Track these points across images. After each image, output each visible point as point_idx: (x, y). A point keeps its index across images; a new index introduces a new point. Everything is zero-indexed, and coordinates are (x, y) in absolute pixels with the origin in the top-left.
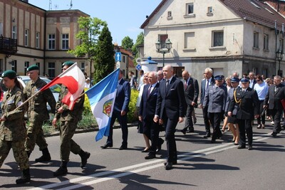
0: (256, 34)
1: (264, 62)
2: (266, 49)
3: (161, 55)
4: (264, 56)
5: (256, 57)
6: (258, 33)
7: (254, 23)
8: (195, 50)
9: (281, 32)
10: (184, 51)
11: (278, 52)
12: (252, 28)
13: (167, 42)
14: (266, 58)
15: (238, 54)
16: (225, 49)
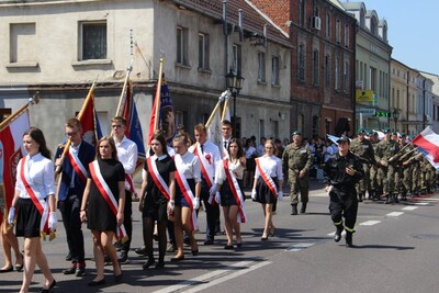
0: (181, 32)
1: (200, 97)
2: (204, 68)
4: (201, 85)
5: (182, 86)
6: (185, 30)
7: (178, 5)
8: (36, 68)
9: (237, 27)
10: (10, 69)
11: (231, 75)
12: (173, 18)
14: (206, 89)
15: (141, 79)
16: (110, 66)
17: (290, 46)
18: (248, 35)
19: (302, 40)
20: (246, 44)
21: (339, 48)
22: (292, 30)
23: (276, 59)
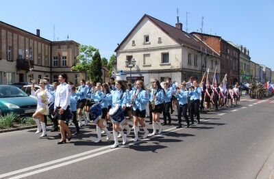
0: (189, 55)
1: (195, 72)
2: (196, 65)
3: (129, 69)
5: (190, 70)
6: (191, 54)
7: (188, 48)
8: (150, 66)
9: (205, 53)
10: (144, 66)
11: (203, 66)
12: (187, 51)
13: (132, 60)
14: (196, 70)
15: (178, 68)
17: (220, 58)
18: (208, 55)
19: (224, 56)
20: (208, 58)
21: (234, 58)
22: (221, 53)
23: (216, 62)
